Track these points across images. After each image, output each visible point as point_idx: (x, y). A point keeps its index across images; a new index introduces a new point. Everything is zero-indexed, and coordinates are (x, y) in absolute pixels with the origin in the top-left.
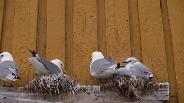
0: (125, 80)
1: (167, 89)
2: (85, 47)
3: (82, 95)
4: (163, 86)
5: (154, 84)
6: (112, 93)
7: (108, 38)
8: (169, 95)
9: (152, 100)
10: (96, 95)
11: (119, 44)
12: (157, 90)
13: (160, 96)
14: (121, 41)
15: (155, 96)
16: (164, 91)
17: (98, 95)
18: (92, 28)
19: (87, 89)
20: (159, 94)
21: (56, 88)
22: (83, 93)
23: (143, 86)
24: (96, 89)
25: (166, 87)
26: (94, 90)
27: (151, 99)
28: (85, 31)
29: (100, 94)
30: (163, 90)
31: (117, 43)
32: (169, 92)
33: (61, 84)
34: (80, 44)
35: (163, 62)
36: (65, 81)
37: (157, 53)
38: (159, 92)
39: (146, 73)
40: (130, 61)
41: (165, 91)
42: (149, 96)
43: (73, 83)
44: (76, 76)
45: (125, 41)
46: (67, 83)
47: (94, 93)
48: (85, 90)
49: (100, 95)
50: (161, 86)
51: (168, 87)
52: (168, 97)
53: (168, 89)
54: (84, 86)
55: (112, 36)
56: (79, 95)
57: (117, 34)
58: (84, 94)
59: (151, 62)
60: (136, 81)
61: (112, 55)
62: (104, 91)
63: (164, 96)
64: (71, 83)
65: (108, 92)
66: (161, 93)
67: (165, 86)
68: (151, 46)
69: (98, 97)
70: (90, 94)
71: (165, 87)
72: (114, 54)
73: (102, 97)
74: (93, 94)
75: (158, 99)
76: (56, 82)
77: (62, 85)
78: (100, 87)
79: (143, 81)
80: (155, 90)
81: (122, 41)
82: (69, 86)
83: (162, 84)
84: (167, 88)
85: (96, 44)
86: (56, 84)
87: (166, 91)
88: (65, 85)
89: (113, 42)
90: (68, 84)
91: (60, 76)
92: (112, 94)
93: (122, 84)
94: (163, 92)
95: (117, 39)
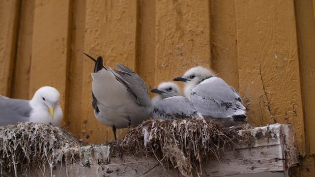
0: (159, 128)
1: (276, 141)
2: (107, 54)
3: (73, 169)
4: (264, 134)
5: (240, 132)
6: (140, 161)
7: (159, 25)
8: (281, 158)
9: (238, 173)
10: (103, 169)
11: (181, 37)
12: (250, 145)
13: (259, 161)
14: (188, 28)
15: (245, 162)
16: (268, 147)
17: (107, 167)
18: (125, 6)
19: (83, 155)
20: (257, 156)
21: (11, 157)
22: (74, 164)
23: (208, 138)
24: (101, 154)
25: (273, 135)
26: (97, 155)
27: (238, 170)
28: (109, 16)
29: (112, 164)
30: (266, 144)
31: (178, 34)
32: (280, 148)
33: (23, 148)
34: (98, 48)
35: (288, 70)
36: (32, 139)
37: (274, 48)
38: (255, 150)
39: (227, 106)
40: (192, 77)
41: (271, 149)
42: (230, 164)
43: (52, 143)
44: (86, 122)
45: (198, 27)
46: (38, 145)
47: (99, 163)
48: (79, 157)
49: (112, 166)
50: (259, 135)
51: (278, 135)
52: (281, 163)
53: (279, 142)
54: (76, 149)
55: (168, 18)
56: (67, 171)
57: (180, 13)
58: (78, 167)
59: (258, 71)
60: (186, 128)
61: (166, 65)
62: (121, 157)
63: (270, 161)
64: (46, 143)
65: (130, 159)
66: (262, 153)
67: (269, 134)
68: (260, 32)
69: (108, 172)
70: (89, 167)
71: (271, 137)
72: (170, 61)
73: (117, 171)
74: (98, 167)
75: (255, 170)
76: (12, 143)
77: (24, 150)
78: (109, 147)
79: (206, 126)
80: (244, 147)
81: (190, 27)
82: (42, 151)
83: (262, 128)
84: (276, 138)
85: (131, 43)
86: (12, 149)
87: (274, 148)
88: (32, 148)
89: (169, 32)
90: (40, 145)
91: (22, 128)
92: (141, 163)
93: (151, 137)
94: (265, 150)
95: (177, 24)
